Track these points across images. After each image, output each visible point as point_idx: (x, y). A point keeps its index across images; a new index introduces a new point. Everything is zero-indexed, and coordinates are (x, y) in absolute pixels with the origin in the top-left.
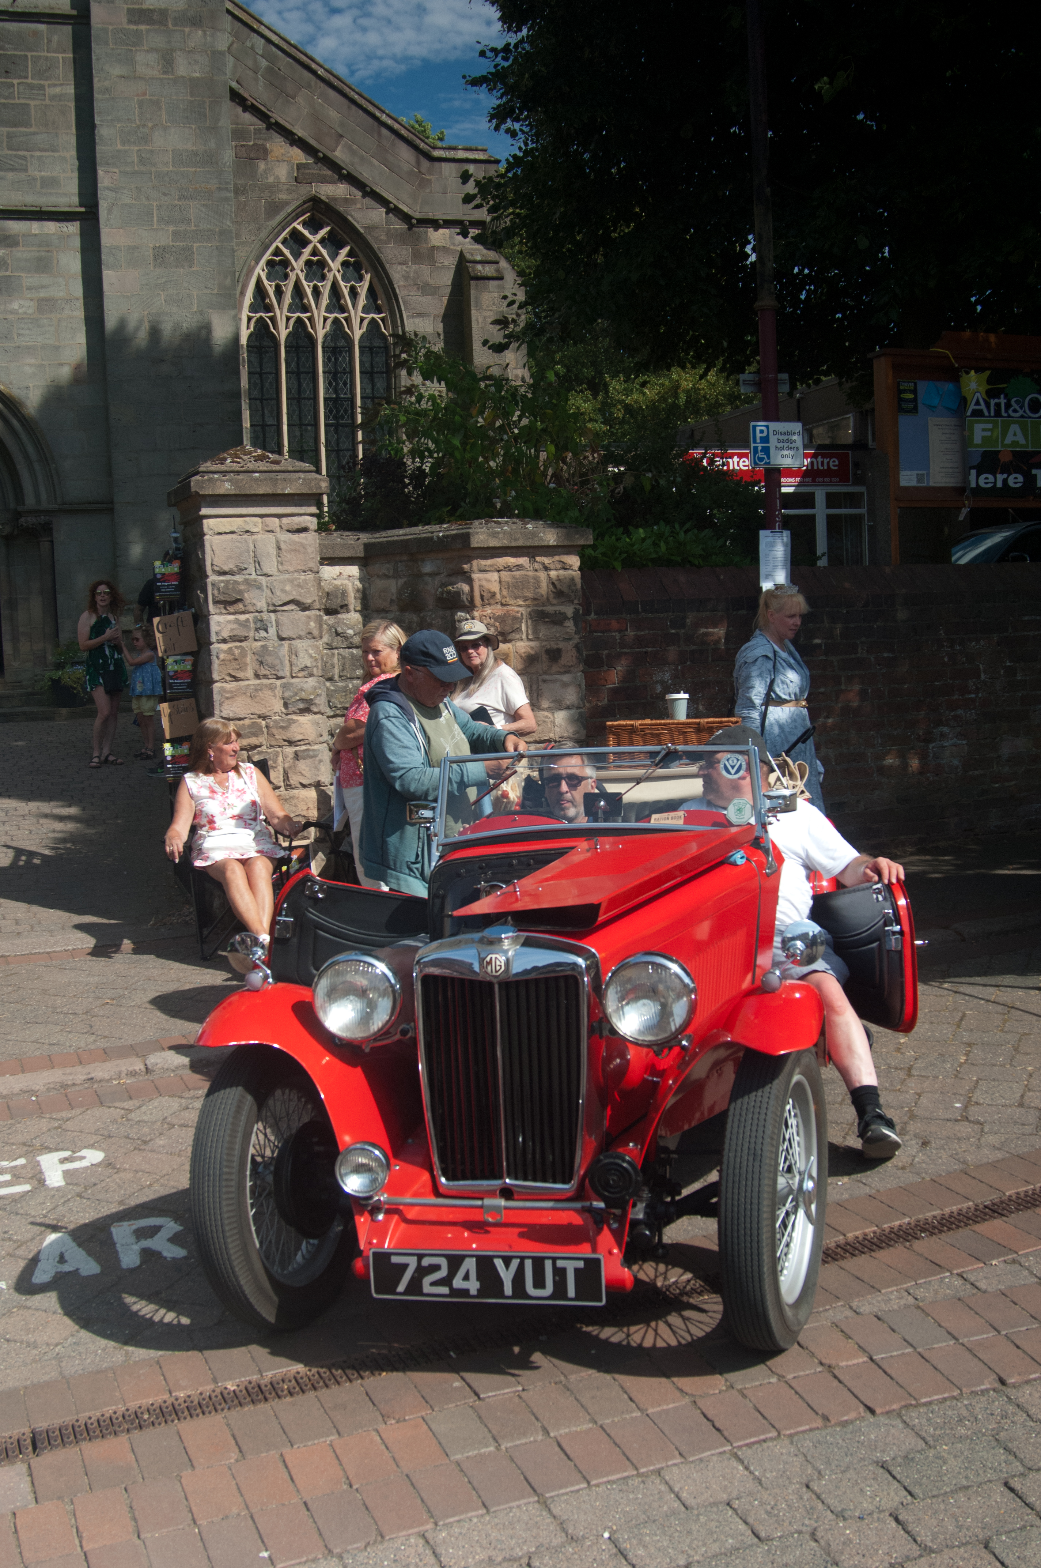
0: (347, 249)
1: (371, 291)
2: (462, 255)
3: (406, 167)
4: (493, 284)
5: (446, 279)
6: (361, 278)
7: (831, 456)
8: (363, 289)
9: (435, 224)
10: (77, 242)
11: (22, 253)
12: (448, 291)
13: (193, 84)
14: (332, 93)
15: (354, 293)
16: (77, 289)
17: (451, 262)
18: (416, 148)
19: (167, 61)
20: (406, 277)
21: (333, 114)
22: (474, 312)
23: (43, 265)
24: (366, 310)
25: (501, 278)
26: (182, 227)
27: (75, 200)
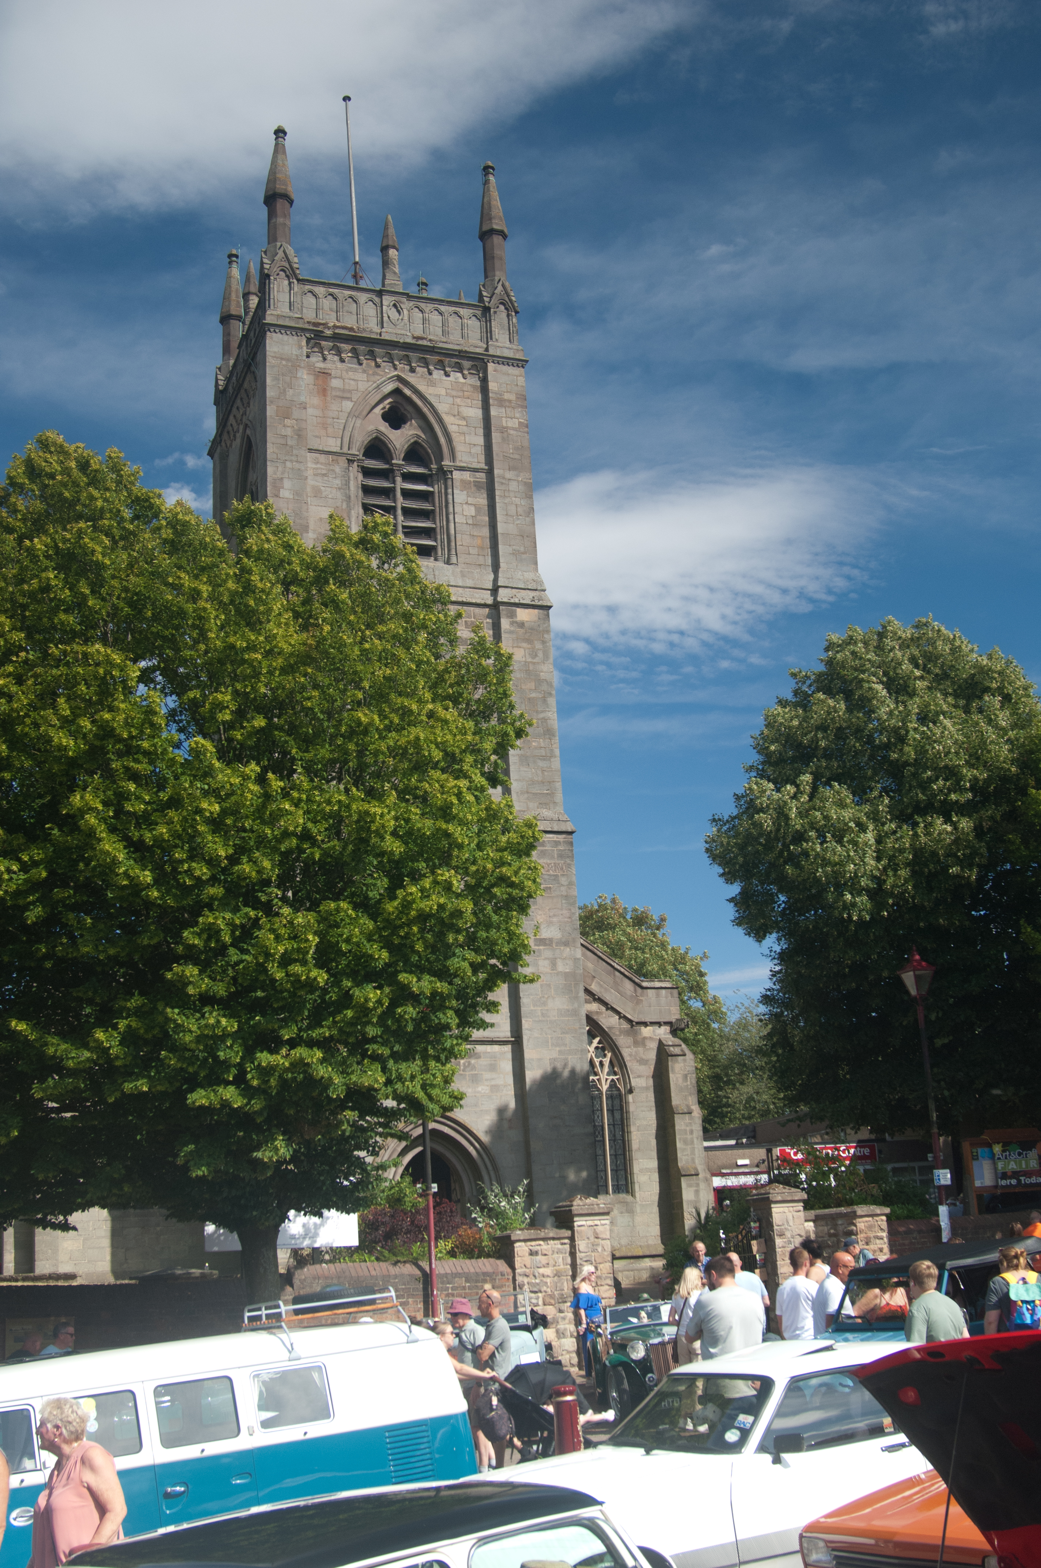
0: (597, 1039)
1: (611, 1062)
2: (660, 1042)
3: (629, 993)
4: (680, 1058)
5: (652, 1056)
6: (605, 1056)
7: (864, 1147)
8: (606, 1061)
9: (645, 1024)
10: (509, 1056)
11: (483, 1062)
12: (654, 1062)
13: (566, 975)
14: (589, 953)
15: (602, 1064)
16: (510, 1080)
17: (654, 1045)
18: (634, 982)
19: (554, 964)
20: (630, 1055)
21: (590, 965)
22: (671, 1075)
23: (493, 1068)
24: (608, 1074)
25: (684, 1055)
26: (563, 1048)
27: (509, 1034)
